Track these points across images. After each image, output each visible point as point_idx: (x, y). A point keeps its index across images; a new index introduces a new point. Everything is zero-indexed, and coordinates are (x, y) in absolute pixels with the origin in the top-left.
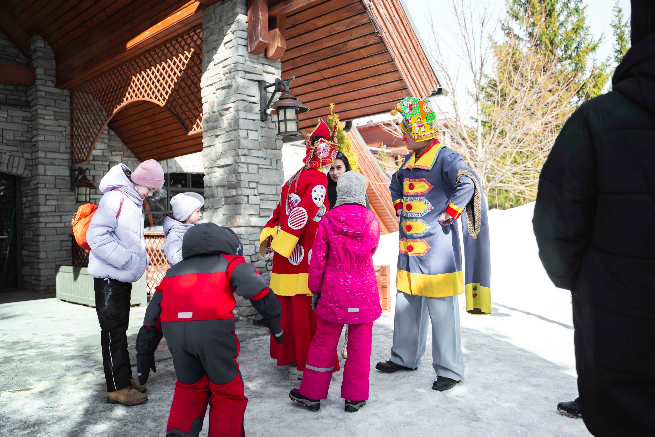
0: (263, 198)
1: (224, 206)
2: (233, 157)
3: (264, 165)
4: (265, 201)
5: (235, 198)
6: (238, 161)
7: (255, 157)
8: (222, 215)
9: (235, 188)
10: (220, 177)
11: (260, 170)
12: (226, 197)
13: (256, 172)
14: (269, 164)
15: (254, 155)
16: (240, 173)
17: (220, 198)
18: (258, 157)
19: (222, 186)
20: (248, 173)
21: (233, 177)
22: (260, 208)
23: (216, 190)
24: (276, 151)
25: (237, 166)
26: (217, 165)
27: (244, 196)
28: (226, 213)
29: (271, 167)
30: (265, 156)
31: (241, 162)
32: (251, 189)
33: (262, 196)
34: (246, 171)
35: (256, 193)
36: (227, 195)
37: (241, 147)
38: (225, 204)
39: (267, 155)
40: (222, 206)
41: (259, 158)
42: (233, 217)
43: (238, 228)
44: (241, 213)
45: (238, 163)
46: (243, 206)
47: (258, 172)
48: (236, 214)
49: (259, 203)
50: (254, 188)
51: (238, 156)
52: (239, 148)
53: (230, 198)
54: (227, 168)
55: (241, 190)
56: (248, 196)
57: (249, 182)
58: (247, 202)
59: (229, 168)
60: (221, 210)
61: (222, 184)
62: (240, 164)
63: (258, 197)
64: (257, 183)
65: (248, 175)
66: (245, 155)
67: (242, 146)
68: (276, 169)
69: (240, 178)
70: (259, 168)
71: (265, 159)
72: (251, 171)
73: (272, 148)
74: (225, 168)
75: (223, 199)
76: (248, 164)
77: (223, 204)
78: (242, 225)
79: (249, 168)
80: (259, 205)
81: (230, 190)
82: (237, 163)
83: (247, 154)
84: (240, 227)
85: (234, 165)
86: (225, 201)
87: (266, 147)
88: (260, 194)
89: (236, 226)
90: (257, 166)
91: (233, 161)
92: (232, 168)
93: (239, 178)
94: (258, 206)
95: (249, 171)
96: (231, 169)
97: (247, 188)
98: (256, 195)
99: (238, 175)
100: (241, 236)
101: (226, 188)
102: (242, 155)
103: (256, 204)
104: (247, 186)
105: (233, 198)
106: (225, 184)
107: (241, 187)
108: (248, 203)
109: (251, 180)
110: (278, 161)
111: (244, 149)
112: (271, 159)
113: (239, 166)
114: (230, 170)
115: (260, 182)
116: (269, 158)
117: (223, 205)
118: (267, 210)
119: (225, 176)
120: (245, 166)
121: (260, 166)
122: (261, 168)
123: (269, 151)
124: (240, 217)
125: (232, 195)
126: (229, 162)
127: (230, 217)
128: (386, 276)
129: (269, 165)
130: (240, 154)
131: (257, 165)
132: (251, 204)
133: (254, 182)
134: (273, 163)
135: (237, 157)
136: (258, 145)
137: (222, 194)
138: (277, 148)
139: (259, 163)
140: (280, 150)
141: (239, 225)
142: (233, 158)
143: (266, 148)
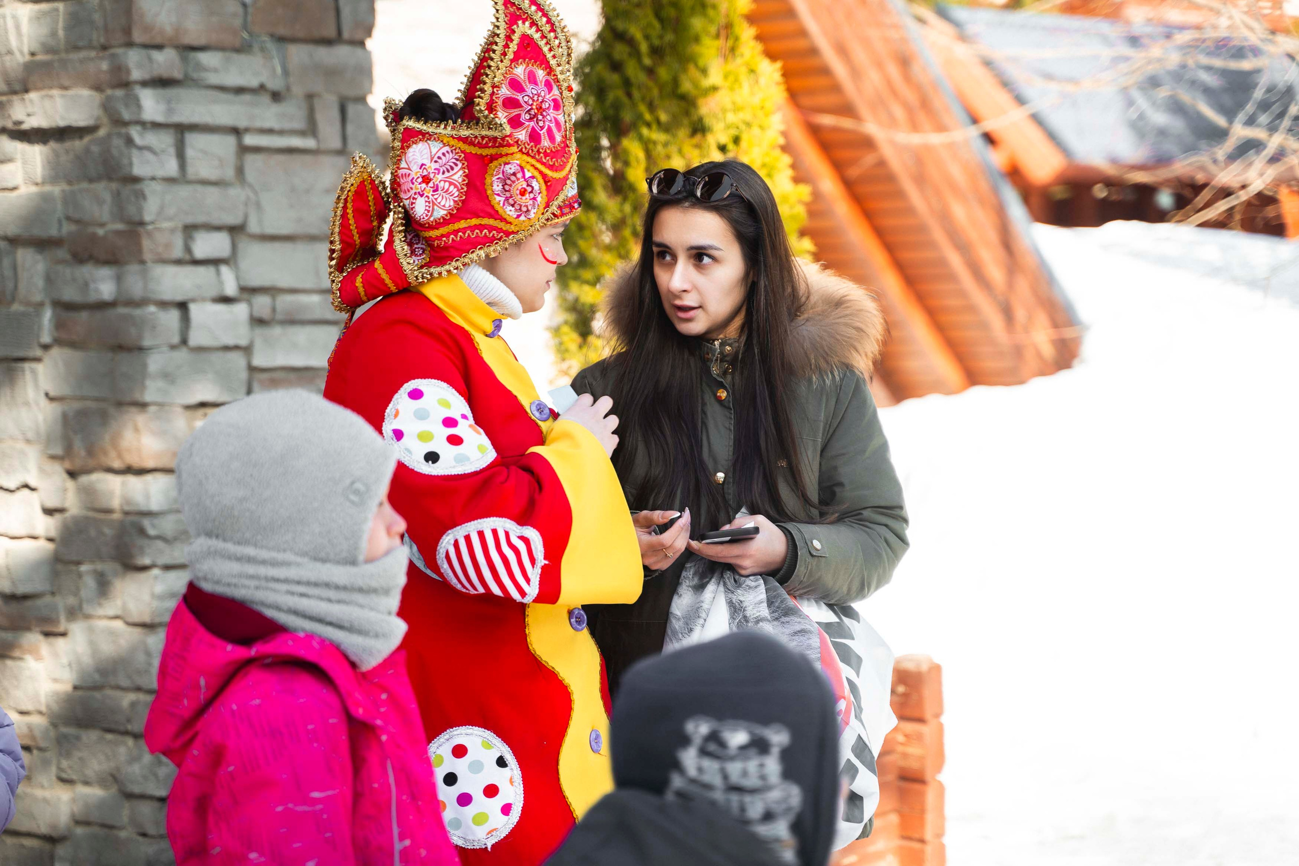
0: (265, 314)
1: (55, 351)
2: (98, 88)
3: (270, 131)
4: (277, 331)
5: (111, 313)
6: (126, 116)
7: (222, 89)
8: (43, 402)
9: (113, 260)
10: (27, 190)
11: (253, 162)
12: (64, 307)
13: (229, 173)
14: (300, 124)
15: (213, 79)
16: (136, 180)
17: (28, 304)
18: (240, 91)
19: (42, 244)
20: (181, 178)
21: (100, 202)
22: (252, 369)
23: (6, 262)
24: (341, 53)
25: (117, 142)
26: (9, 125)
27: (164, 305)
28: (66, 391)
29: (310, 143)
30: (275, 84)
31: (143, 124)
32: (201, 270)
33: (262, 303)
34: (171, 167)
35: (231, 289)
36: (70, 294)
37: (138, 36)
38: (58, 342)
39: (286, 72)
40: (38, 352)
41: (247, 97)
42: (104, 418)
43: (132, 480)
44: (148, 397)
45: (126, 124)
46: (155, 362)
47: (240, 171)
48: (120, 404)
49: (243, 342)
50: (215, 262)
51: (126, 85)
52: (130, 44)
53: (84, 315)
54: (68, 144)
55: (144, 274)
56: (183, 306)
57: (190, 230)
58: (176, 339)
59: (77, 144)
60: (33, 372)
61: (37, 232)
62: (135, 132)
63: (241, 310)
64: (236, 231)
65: (184, 191)
66: (162, 82)
67: (148, 29)
68: (342, 152)
69: (140, 210)
70: (244, 150)
71: (276, 96)
72: (199, 167)
73: (317, 34)
74: (52, 144)
75: (47, 315)
76: (181, 130)
77: (46, 338)
78: (150, 464)
79: (190, 153)
80: (247, 350)
81: (87, 271)
82: (119, 122)
83: (177, 74)
84: (141, 472)
85: (102, 132)
86: (59, 325)
87: (282, 31)
88: (248, 291)
89: (117, 464)
90: (230, 141)
91: (98, 112)
92: (95, 149)
93: (131, 210)
94: (238, 360)
95: (191, 172)
96: (87, 151)
97: (179, 262)
98: (226, 300)
99: (127, 190)
100: (146, 523)
101: (62, 253)
102: (145, 84)
103: (227, 348)
104: (178, 252)
105: (98, 315)
106: (53, 232)
107: (147, 256)
108: (184, 341)
109: (200, 219)
110: (351, 109)
111: (159, 47)
112: (310, 97)
113: (130, 141)
114: (81, 160)
115: (254, 227)
116: (298, 90)
117: (46, 347)
118: (292, 376)
119: (56, 190)
120: (163, 141)
121: (250, 140)
122: (257, 150)
123: (298, 54)
124: (140, 419)
125: (93, 297)
126: (79, 118)
127: (82, 414)
128: (921, 720)
129: (302, 133)
130: (136, 75)
131: (237, 132)
132: (201, 349)
133: (218, 228)
134: (320, 117)
135: (119, 93)
136: (238, 22)
137: (40, 283)
138: (346, 35)
139: (242, 124)
140: (362, 44)
141: (135, 461)
142: (97, 97)
143: (281, 40)
